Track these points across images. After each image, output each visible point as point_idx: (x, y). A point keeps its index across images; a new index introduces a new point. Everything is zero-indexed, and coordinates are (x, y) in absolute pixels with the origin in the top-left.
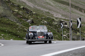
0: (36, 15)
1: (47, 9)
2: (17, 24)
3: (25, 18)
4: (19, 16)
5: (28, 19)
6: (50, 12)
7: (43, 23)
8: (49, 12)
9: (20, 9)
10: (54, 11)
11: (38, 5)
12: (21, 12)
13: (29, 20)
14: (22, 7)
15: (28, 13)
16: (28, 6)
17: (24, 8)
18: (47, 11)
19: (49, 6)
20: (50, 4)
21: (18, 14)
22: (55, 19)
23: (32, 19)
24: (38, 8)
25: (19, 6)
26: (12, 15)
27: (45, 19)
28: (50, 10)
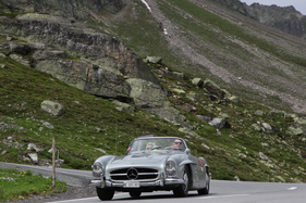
0: (239, 104)
1: (271, 88)
2: (181, 130)
3: (205, 113)
4: (186, 107)
5: (213, 116)
6: (281, 95)
7: (257, 128)
8: (277, 98)
9: (189, 87)
10: (294, 95)
11: (246, 76)
12: (191, 96)
13: (217, 121)
14: (196, 81)
15: (213, 99)
16: (213, 78)
17: (201, 84)
18: (273, 93)
19: (278, 79)
20: (281, 74)
21: (183, 100)
22: (296, 119)
23: (225, 115)
24: (245, 83)
25: (186, 78)
26: (168, 103)
27: (265, 118)
28: (280, 90)
